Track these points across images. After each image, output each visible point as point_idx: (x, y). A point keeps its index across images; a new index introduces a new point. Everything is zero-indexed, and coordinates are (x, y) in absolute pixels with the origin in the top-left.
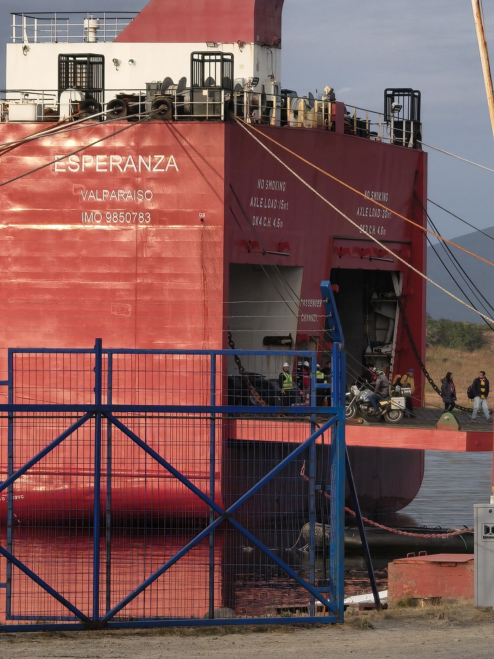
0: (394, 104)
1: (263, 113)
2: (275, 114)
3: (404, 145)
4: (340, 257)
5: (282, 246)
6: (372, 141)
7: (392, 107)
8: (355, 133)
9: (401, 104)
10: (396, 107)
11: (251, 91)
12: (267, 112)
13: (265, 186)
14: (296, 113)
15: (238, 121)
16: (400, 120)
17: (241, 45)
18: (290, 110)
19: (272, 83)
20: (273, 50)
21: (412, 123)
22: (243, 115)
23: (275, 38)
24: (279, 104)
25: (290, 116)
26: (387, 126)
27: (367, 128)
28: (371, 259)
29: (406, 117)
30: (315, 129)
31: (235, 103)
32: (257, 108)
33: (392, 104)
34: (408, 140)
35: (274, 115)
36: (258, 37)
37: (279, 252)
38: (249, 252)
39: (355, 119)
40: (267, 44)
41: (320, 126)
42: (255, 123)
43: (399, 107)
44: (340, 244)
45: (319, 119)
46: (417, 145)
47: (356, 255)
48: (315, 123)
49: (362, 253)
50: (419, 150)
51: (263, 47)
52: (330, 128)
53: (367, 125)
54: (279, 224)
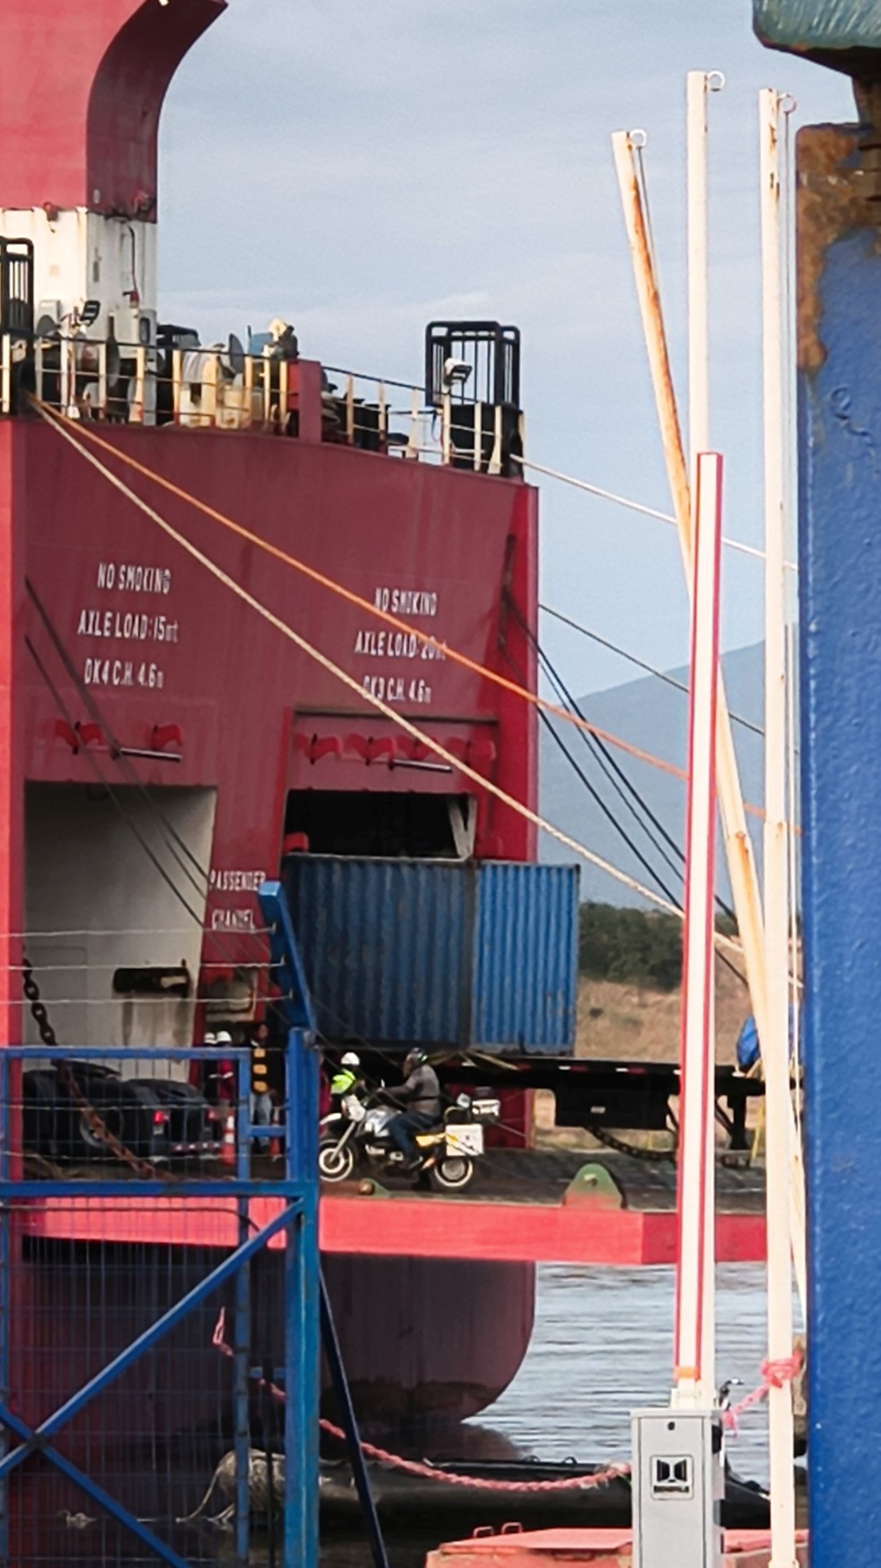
0: (450, 364)
1: (110, 392)
2: (141, 393)
3: (477, 467)
4: (313, 762)
5: (159, 737)
6: (395, 460)
7: (445, 370)
8: (351, 440)
9: (469, 362)
10: (457, 369)
11: (80, 337)
12: (119, 390)
13: (117, 581)
14: (196, 390)
15: (46, 416)
16: (466, 403)
17: (52, 216)
18: (181, 384)
19: (135, 312)
20: (136, 225)
21: (498, 411)
22: (59, 399)
23: (144, 196)
24: (153, 366)
25: (182, 399)
26: (435, 418)
27: (382, 426)
28: (392, 766)
29: (482, 397)
30: (246, 430)
31: (39, 368)
32: (96, 380)
33: (445, 361)
34: (487, 456)
35: (139, 397)
36: (97, 193)
37: (155, 750)
38: (76, 751)
39: (349, 402)
40: (121, 211)
41: (257, 424)
42: (90, 417)
43: (464, 370)
44: (310, 728)
45: (257, 406)
46: (512, 469)
47: (356, 755)
48: (246, 415)
49: (368, 750)
50: (515, 481)
51: (111, 221)
52: (283, 428)
53: (381, 418)
54: (152, 677)
